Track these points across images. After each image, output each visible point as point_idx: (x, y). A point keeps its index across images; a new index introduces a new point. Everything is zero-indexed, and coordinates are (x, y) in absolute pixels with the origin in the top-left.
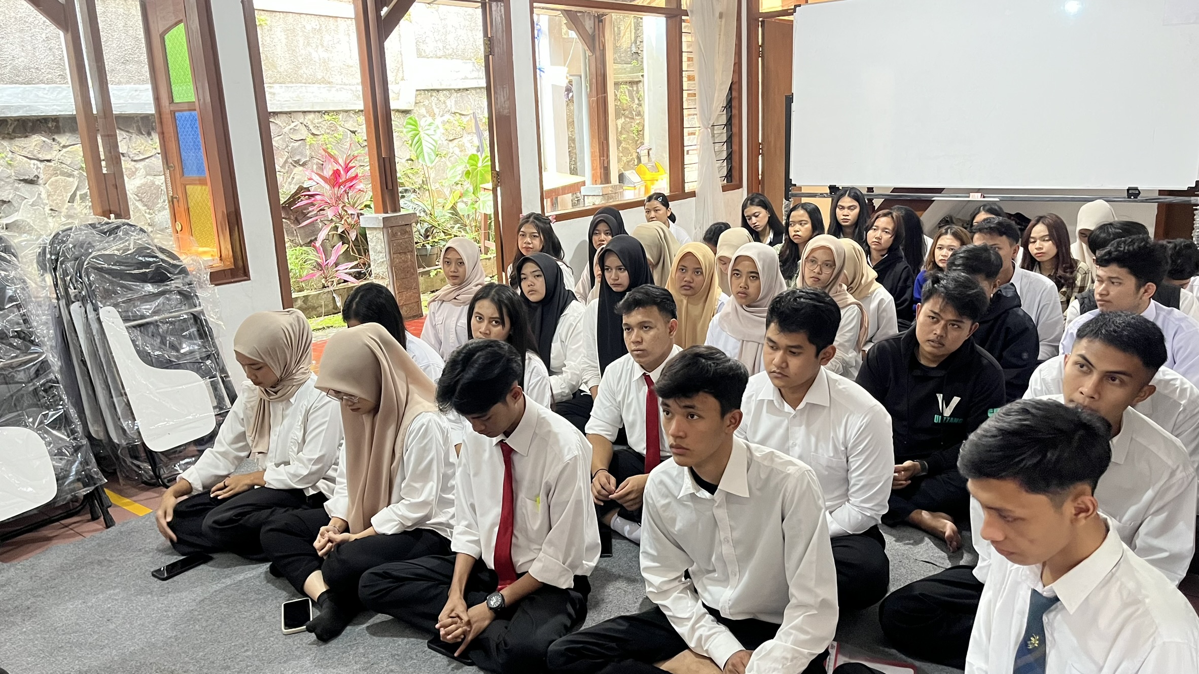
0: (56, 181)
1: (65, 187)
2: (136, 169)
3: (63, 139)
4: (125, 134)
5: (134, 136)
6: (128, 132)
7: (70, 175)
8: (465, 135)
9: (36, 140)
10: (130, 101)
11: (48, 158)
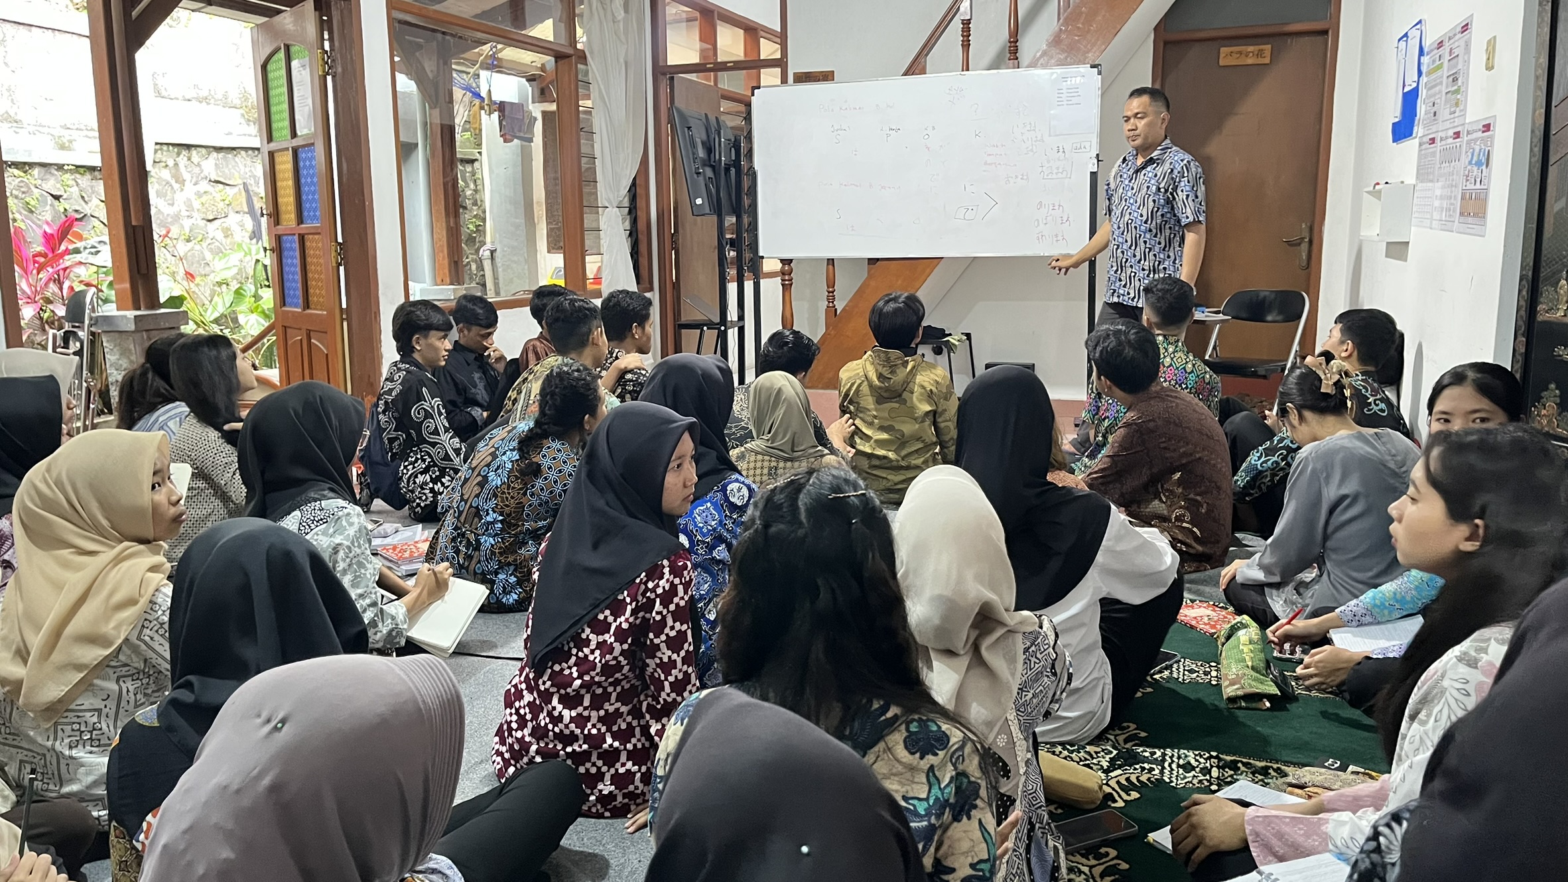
8: (232, 215)
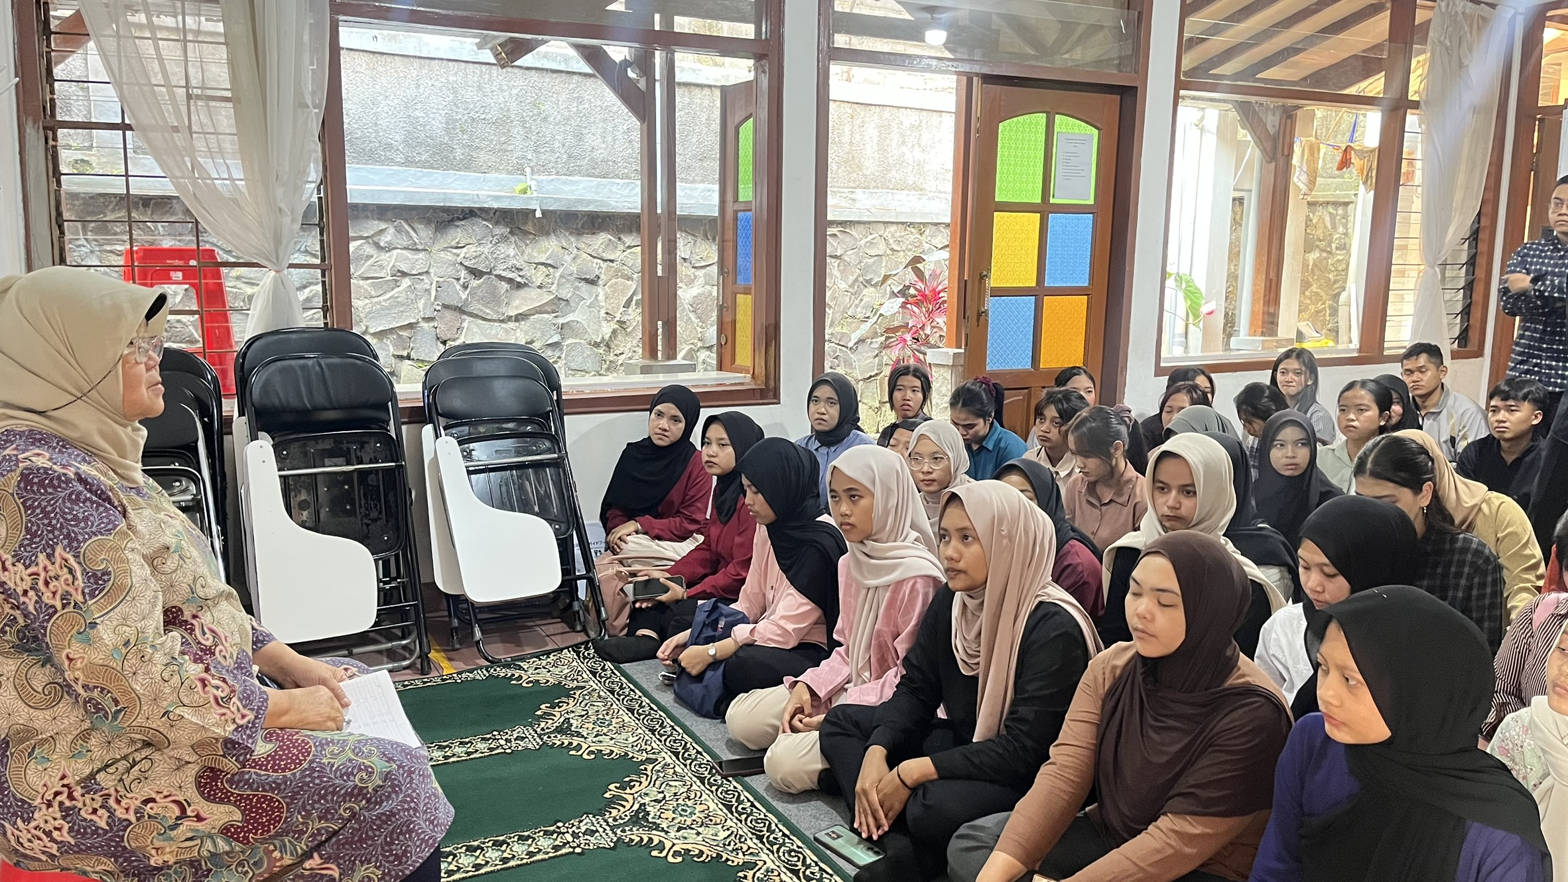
0: (616, 283)
1: (622, 290)
2: (696, 277)
3: (629, 240)
4: (690, 238)
5: (699, 240)
6: (694, 235)
7: (629, 278)
9: (604, 237)
10: (701, 202)
11: (612, 257)
